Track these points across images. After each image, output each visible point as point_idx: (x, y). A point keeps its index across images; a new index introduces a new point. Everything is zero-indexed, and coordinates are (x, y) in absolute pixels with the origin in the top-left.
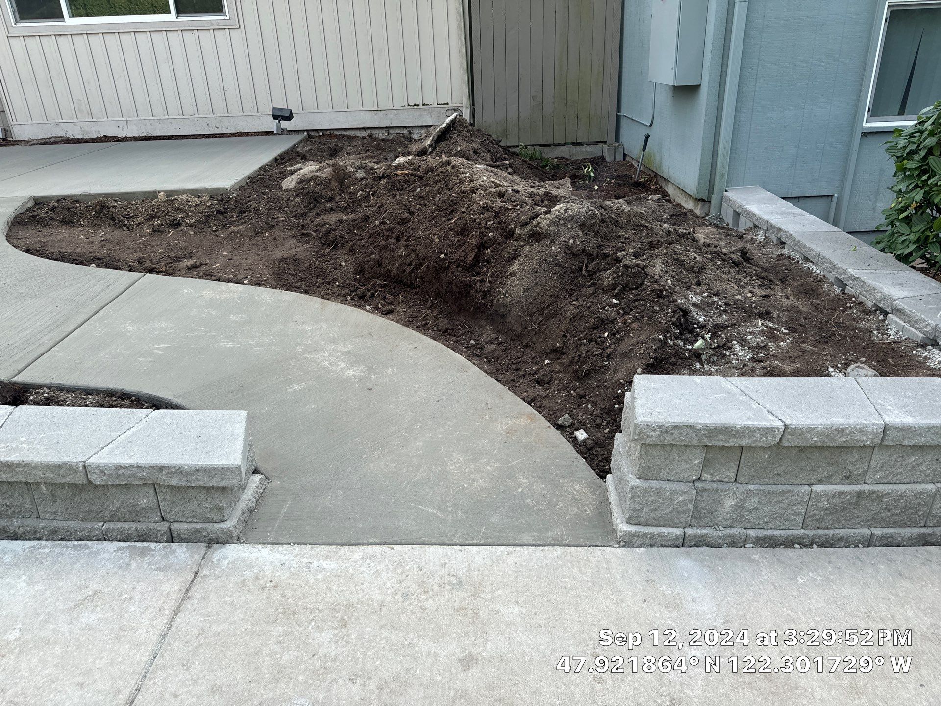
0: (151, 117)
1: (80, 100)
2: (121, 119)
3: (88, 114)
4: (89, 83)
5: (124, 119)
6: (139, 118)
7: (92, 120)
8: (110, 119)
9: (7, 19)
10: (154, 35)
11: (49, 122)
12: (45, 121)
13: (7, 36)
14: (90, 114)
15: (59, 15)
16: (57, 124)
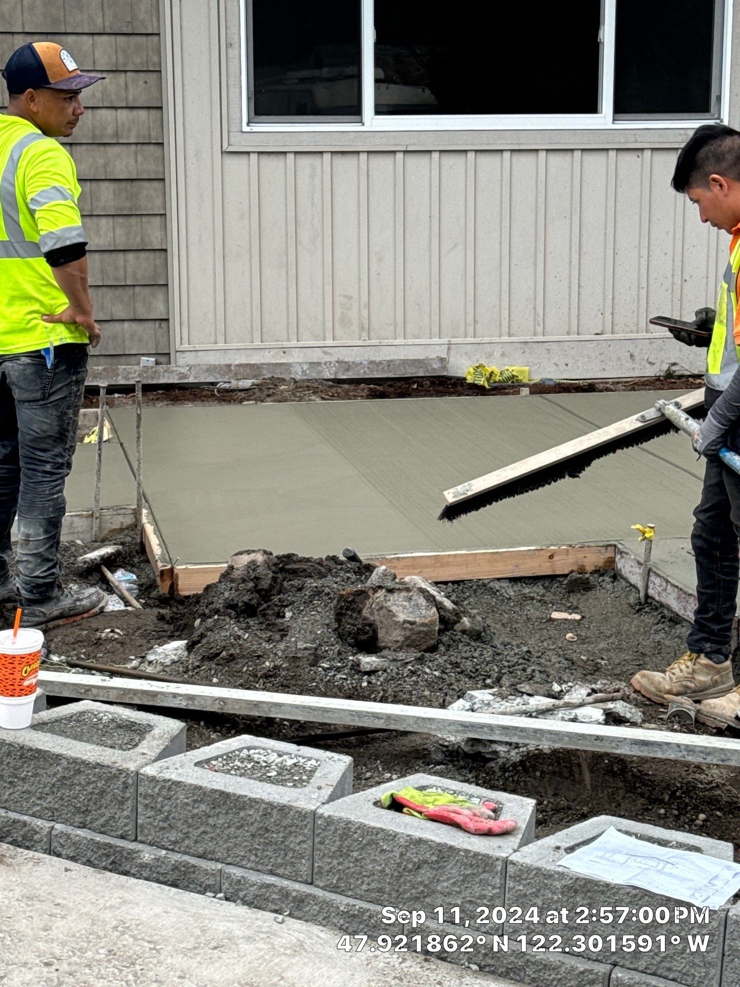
0: (505, 338)
1: (350, 298)
2: (436, 340)
3: (362, 328)
4: (380, 260)
5: (445, 340)
6: (477, 340)
7: (368, 343)
8: (410, 341)
9: (234, 115)
10: (555, 159)
11: (267, 344)
12: (257, 343)
13: (222, 152)
14: (367, 329)
15: (354, 110)
16: (284, 351)
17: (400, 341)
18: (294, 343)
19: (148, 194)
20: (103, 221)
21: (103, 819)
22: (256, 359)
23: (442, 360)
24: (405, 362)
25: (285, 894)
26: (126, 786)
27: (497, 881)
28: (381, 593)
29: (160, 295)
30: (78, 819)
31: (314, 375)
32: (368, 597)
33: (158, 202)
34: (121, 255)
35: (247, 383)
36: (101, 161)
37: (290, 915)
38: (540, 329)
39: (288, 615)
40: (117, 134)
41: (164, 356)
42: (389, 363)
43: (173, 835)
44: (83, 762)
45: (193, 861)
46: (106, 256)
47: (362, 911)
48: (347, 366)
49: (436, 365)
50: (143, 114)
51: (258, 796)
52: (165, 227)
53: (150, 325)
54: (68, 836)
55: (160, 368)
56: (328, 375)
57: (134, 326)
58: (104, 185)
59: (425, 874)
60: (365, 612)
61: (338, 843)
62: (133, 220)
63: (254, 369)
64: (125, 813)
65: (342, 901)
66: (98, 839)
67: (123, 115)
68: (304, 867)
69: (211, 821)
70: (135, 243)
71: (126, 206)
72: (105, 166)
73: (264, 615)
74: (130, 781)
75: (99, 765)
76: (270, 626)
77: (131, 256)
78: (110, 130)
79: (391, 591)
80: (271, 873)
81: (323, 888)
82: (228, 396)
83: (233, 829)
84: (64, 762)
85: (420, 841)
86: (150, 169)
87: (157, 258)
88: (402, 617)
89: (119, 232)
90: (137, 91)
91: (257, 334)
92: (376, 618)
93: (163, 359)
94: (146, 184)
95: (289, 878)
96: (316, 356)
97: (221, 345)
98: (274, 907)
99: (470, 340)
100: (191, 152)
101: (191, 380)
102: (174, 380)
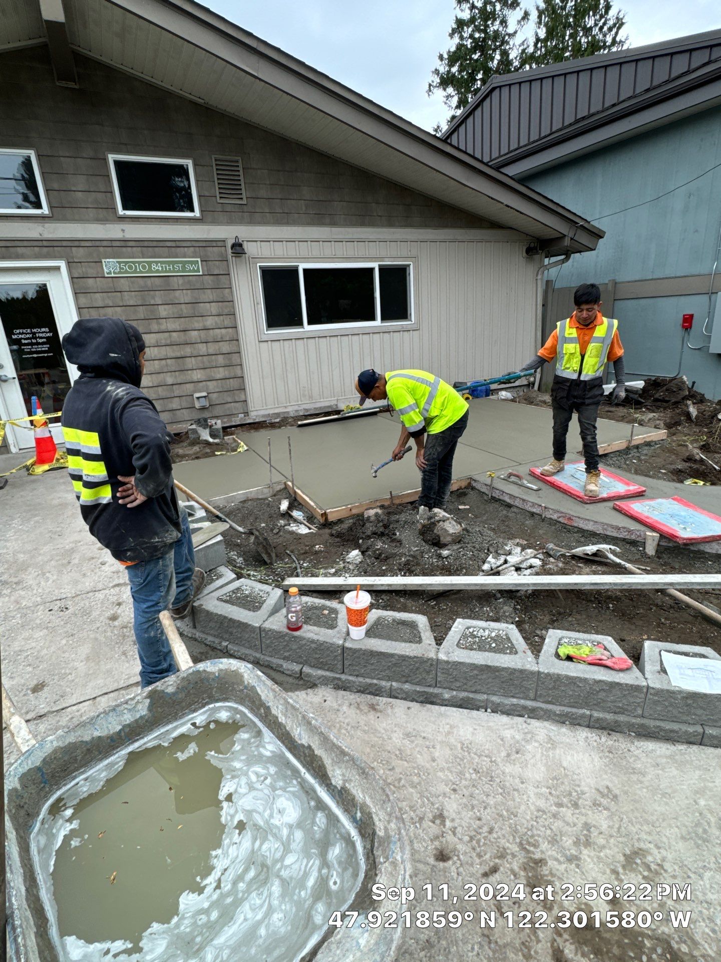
1: (305, 387)
4: (313, 373)
6: (346, 397)
9: (262, 327)
10: (365, 336)
12: (277, 406)
13: (259, 342)
14: (311, 397)
15: (300, 324)
16: (286, 407)
17: (322, 400)
18: (288, 404)
19: (235, 359)
20: (221, 368)
21: (418, 680)
22: (276, 411)
23: (336, 405)
24: (325, 407)
25: (525, 708)
26: (431, 665)
27: (643, 696)
28: (441, 523)
29: (243, 393)
30: (404, 679)
31: (297, 414)
32: (436, 525)
33: (239, 361)
34: (227, 380)
35: (278, 420)
36: (217, 347)
37: (529, 717)
39: (398, 534)
40: (222, 338)
41: (246, 413)
42: (320, 408)
43: (458, 684)
44: (407, 656)
45: (471, 695)
46: (223, 381)
47: (568, 713)
48: (307, 410)
49: (335, 407)
50: (230, 330)
51: (506, 666)
52: (242, 369)
53: (240, 403)
54: (401, 689)
55: (247, 418)
56: (301, 414)
57: (235, 404)
58: (219, 356)
59: (602, 695)
60: (435, 531)
61: (553, 684)
62: (231, 368)
63: (278, 415)
64: (431, 676)
65: (557, 709)
66: (418, 689)
67: (223, 331)
68: (532, 695)
69: (479, 677)
70: (232, 375)
71: (227, 362)
72: (219, 349)
73: (388, 535)
74: (434, 663)
75: (415, 657)
76: (393, 541)
77: (231, 380)
78: (219, 337)
79: (444, 521)
80: (513, 697)
81: (543, 702)
82: (273, 426)
83: (490, 680)
84: (396, 657)
85: (600, 681)
86: (235, 349)
87: (240, 380)
88: (451, 531)
89: (226, 372)
90: (227, 322)
91: (276, 403)
92: (440, 533)
94: (234, 355)
95: (522, 698)
96: (296, 408)
97: (265, 408)
98: (518, 713)
99: (343, 397)
100: (248, 342)
101: (257, 420)
102: (251, 421)
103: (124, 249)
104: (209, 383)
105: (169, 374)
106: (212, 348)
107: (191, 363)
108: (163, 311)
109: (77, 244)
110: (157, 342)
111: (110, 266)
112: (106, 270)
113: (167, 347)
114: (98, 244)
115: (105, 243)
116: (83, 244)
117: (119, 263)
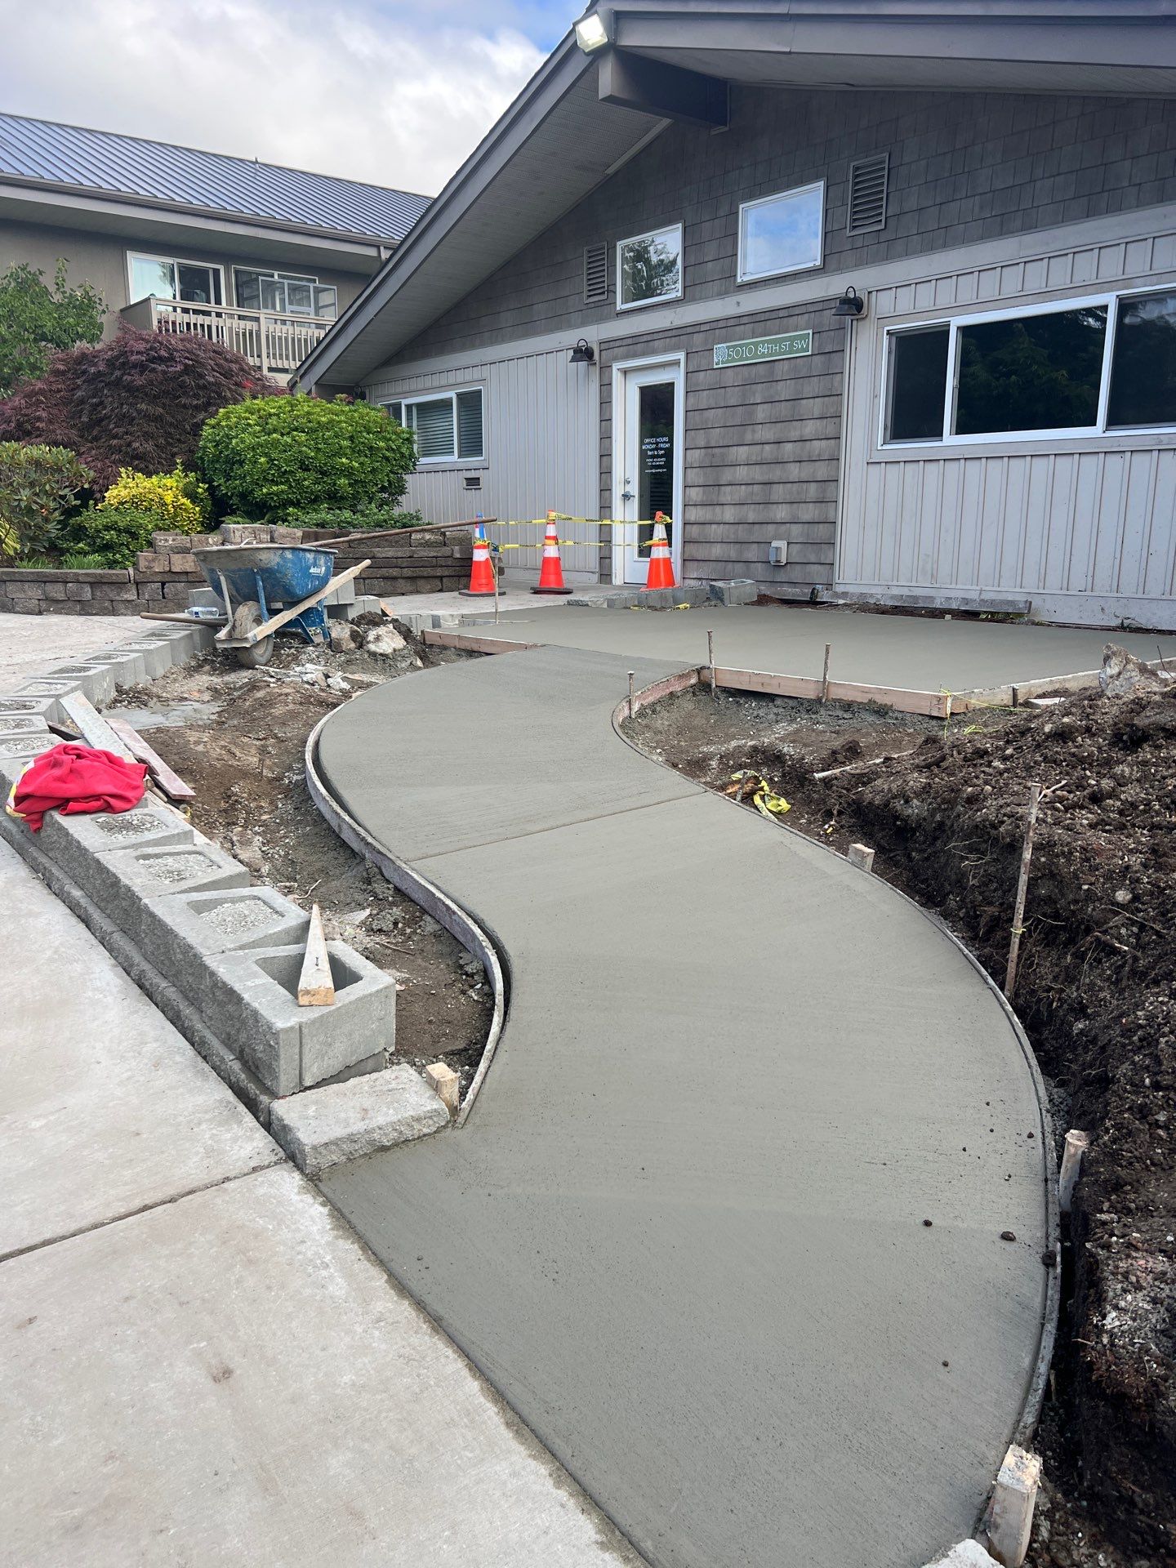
1: (928, 556)
2: (974, 587)
3: (932, 575)
5: (978, 588)
6: (999, 589)
7: (935, 586)
8: (958, 587)
9: (874, 439)
10: (1060, 461)
11: (880, 583)
12: (876, 582)
13: (868, 463)
15: (938, 433)
16: (889, 587)
17: (953, 586)
18: (895, 583)
19: (830, 489)
20: (811, 504)
22: (871, 591)
29: (831, 549)
33: (834, 494)
34: (816, 525)
36: (812, 470)
38: (1041, 585)
40: (819, 455)
46: (811, 526)
50: (833, 441)
52: (836, 509)
53: (826, 567)
55: (825, 592)
57: (819, 567)
58: (812, 484)
62: (824, 504)
67: (824, 442)
70: (823, 517)
71: (819, 496)
72: (814, 473)
77: (820, 526)
78: (817, 453)
86: (832, 475)
87: (832, 528)
89: (817, 512)
90: (830, 429)
91: (877, 577)
93: (829, 587)
94: (831, 483)
97: (859, 581)
99: (994, 589)
100: (851, 464)
103: (737, 328)
104: (794, 527)
105: (753, 506)
106: (805, 472)
107: (779, 492)
108: (761, 413)
109: (697, 329)
110: (748, 457)
111: (721, 354)
112: (716, 360)
113: (757, 466)
114: (714, 325)
115: (721, 324)
116: (703, 328)
117: (728, 348)
